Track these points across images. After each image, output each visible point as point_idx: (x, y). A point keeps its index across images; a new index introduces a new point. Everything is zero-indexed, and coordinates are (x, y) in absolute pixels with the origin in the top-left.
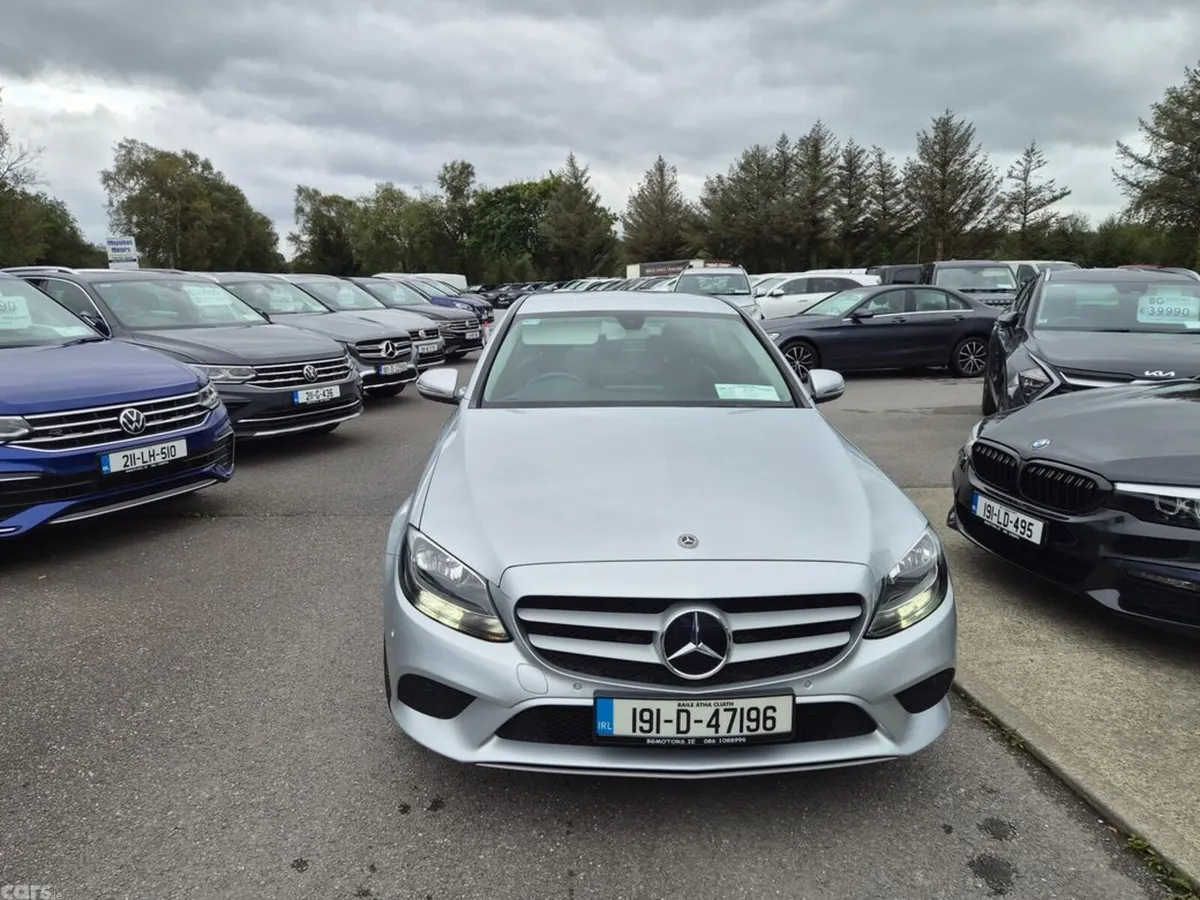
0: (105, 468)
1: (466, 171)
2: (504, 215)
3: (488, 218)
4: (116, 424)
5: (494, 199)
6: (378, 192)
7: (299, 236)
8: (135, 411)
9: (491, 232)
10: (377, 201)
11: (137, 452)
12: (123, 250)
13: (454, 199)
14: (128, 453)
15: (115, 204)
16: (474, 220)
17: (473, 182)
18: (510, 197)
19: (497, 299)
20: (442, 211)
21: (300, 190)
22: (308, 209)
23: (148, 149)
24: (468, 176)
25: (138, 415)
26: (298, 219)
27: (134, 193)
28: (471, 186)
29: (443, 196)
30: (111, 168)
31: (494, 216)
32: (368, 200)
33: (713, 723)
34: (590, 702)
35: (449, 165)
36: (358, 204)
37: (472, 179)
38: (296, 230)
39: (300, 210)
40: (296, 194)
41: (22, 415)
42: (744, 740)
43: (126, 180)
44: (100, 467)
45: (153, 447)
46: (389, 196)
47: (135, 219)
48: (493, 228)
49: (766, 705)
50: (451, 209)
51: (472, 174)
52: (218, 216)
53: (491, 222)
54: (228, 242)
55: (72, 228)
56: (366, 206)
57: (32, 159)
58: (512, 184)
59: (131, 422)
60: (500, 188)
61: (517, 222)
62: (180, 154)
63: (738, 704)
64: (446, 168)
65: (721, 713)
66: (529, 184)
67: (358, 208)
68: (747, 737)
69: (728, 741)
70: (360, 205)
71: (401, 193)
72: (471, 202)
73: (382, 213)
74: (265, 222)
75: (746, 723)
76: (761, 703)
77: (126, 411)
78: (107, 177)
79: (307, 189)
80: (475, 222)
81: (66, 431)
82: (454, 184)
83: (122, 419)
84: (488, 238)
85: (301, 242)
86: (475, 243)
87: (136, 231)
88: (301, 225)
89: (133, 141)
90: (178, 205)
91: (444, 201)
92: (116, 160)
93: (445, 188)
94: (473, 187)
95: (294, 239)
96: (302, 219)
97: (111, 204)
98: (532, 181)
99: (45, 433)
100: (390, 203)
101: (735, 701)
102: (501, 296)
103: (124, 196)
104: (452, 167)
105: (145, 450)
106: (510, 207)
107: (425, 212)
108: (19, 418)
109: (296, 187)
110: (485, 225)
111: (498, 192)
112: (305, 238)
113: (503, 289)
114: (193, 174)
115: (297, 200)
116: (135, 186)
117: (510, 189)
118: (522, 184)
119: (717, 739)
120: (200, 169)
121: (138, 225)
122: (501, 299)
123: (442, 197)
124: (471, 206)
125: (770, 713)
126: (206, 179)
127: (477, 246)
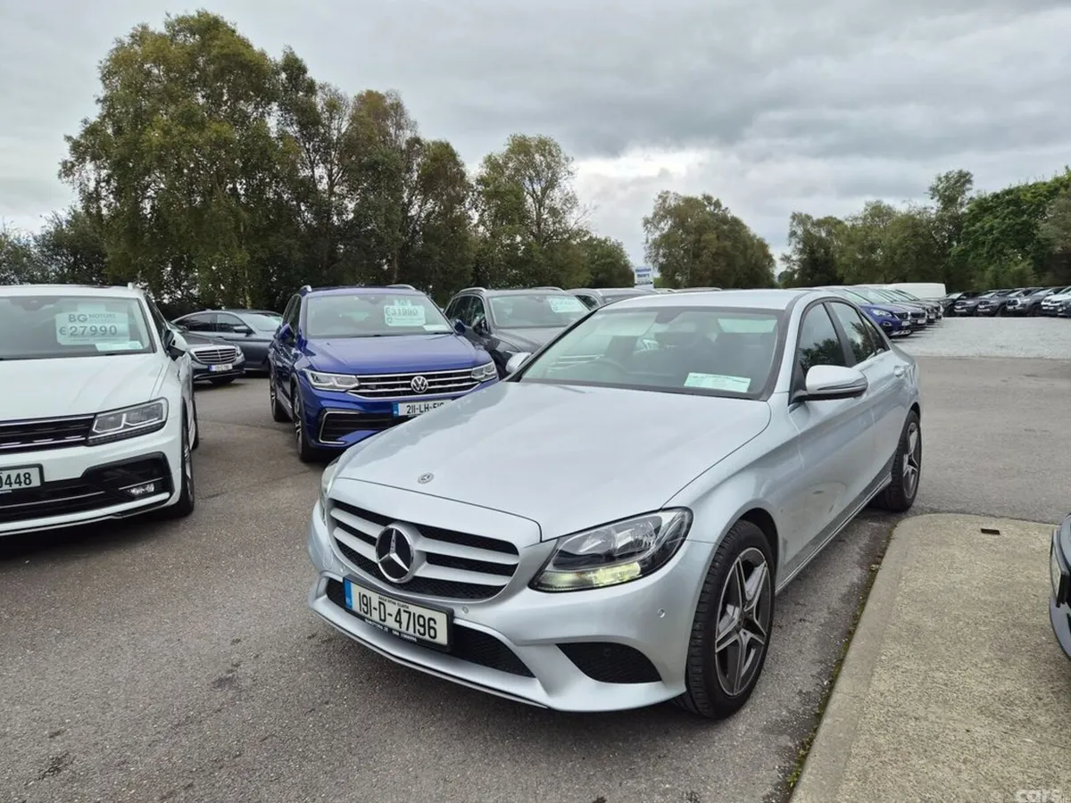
0: (395, 412)
1: (964, 179)
2: (998, 220)
3: (978, 224)
4: (409, 385)
5: (990, 204)
6: (866, 210)
7: (791, 256)
8: (422, 378)
9: (981, 238)
10: (865, 219)
11: (417, 405)
12: (645, 275)
13: (945, 209)
14: (411, 404)
15: (650, 241)
16: (962, 228)
17: (968, 190)
18: (1011, 201)
19: (976, 307)
20: (929, 221)
21: (794, 217)
22: (800, 231)
23: (677, 196)
24: (964, 184)
25: (423, 381)
26: (790, 241)
27: (664, 232)
28: (967, 193)
29: (933, 206)
30: (650, 215)
31: (988, 222)
32: (856, 219)
33: (398, 619)
34: (341, 580)
35: (943, 175)
36: (846, 223)
37: (968, 186)
38: (788, 251)
39: (793, 234)
40: (791, 220)
41: (356, 375)
42: (415, 640)
43: (659, 223)
44: (392, 411)
45: (428, 403)
46: (878, 212)
47: (661, 252)
48: (985, 234)
49: (430, 616)
50: (941, 219)
51: (969, 181)
52: (721, 244)
53: (982, 228)
54: (728, 265)
55: (625, 261)
56: (853, 225)
57: (590, 214)
58: (1012, 187)
59: (418, 385)
60: (998, 191)
61: (1014, 226)
62: (700, 198)
63: (413, 609)
64: (940, 179)
65: (402, 612)
66: (1035, 185)
67: (846, 226)
68: (417, 638)
69: (405, 636)
70: (849, 224)
71: (890, 208)
72: (964, 210)
73: (868, 229)
74: (762, 246)
75: (417, 627)
76: (428, 614)
77: (416, 378)
78: (647, 222)
79: (801, 215)
80: (964, 230)
81: (378, 387)
82: (947, 193)
83: (413, 383)
84: (976, 244)
85: (792, 261)
86: (963, 250)
87: (661, 260)
88: (792, 247)
89: (667, 192)
90: (692, 238)
91: (934, 211)
92: (655, 208)
93: (937, 198)
94: (968, 194)
95: (786, 259)
96: (794, 240)
97: (647, 242)
98: (1040, 180)
99: (366, 387)
100: (877, 219)
101: (409, 605)
102: (981, 303)
103: (657, 234)
104: (946, 177)
105: (422, 404)
106: (1006, 211)
107: (912, 225)
108: (354, 377)
109: (791, 214)
110: (975, 232)
111: (996, 196)
112: (795, 257)
113: (986, 296)
114: (707, 212)
115: (791, 225)
116: (666, 226)
117: (1009, 192)
118: (1026, 185)
119: (400, 633)
120: (712, 208)
121: (664, 256)
122: (981, 307)
123: (932, 208)
124: (964, 214)
125: (432, 623)
126: (717, 215)
127: (964, 253)
